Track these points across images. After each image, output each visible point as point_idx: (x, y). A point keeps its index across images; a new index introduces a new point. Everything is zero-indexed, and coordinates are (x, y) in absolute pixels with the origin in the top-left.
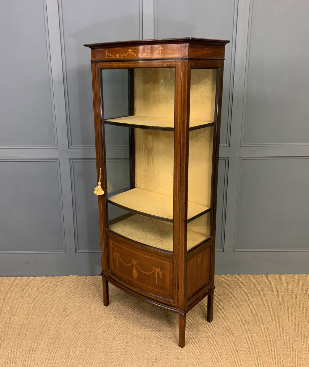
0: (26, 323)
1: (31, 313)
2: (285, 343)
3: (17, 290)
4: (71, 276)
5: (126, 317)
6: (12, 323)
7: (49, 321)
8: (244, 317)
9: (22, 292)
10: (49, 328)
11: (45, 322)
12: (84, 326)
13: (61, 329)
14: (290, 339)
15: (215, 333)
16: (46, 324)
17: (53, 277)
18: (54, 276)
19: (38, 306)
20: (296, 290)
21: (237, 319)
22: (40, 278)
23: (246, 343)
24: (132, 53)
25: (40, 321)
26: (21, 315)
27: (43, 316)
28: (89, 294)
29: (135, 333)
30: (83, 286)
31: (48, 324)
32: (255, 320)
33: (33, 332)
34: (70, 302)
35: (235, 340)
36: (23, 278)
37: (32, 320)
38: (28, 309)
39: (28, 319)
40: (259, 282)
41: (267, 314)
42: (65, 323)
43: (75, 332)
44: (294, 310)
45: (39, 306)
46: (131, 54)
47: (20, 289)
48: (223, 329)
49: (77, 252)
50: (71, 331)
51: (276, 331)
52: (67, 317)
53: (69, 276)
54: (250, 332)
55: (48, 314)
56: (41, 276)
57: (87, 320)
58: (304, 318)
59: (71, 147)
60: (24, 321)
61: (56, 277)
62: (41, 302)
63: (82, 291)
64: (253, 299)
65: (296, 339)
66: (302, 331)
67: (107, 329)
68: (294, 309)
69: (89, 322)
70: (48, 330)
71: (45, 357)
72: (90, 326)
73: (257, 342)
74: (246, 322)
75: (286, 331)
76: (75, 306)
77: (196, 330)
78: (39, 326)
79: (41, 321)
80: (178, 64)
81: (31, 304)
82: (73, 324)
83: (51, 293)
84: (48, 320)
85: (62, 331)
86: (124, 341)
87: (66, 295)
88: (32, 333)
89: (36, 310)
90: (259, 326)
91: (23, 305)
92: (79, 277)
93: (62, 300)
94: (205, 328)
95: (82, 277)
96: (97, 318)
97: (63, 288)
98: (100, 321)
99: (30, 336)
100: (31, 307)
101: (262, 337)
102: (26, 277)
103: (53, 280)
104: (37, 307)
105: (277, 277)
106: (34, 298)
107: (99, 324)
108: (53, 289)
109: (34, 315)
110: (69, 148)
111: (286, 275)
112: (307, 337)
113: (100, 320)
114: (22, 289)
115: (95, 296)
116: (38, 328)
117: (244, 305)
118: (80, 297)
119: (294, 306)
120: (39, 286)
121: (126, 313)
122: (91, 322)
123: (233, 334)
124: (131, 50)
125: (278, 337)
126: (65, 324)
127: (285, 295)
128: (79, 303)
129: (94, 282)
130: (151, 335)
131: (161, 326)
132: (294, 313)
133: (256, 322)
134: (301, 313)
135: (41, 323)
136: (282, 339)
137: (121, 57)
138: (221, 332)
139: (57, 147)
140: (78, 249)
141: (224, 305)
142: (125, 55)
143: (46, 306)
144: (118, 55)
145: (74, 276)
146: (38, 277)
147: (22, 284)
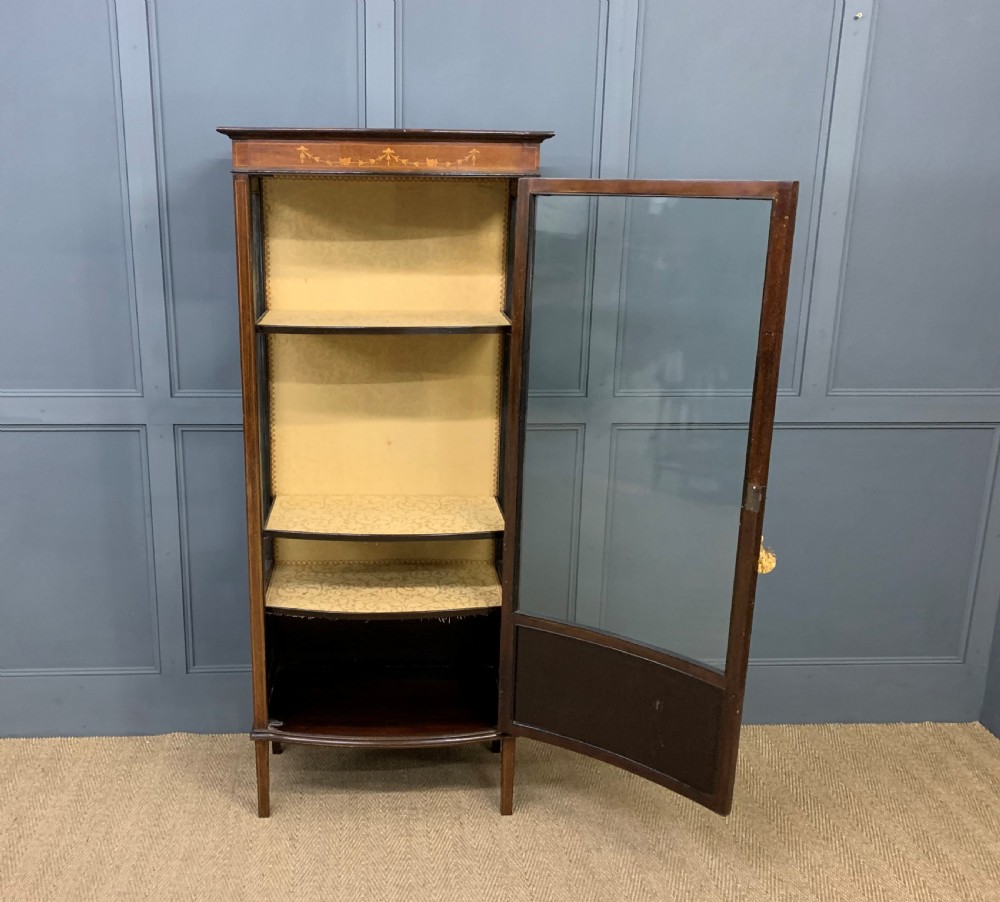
0: (55, 856)
1: (69, 831)
2: (724, 895)
3: (31, 771)
4: (175, 735)
5: (319, 837)
6: (17, 856)
8: (624, 832)
9: (44, 778)
10: (117, 867)
12: (210, 863)
13: (148, 870)
14: (739, 886)
15: (549, 875)
16: (110, 859)
17: (126, 738)
19: (85, 813)
21: (604, 838)
22: (93, 739)
25: (94, 850)
26: (40, 835)
27: (102, 838)
28: (221, 781)
30: (207, 760)
31: (113, 858)
32: (650, 841)
33: (74, 880)
34: (173, 802)
35: (599, 891)
36: (46, 741)
39: (61, 847)
42: (159, 854)
43: (186, 879)
44: (749, 816)
45: (89, 812)
47: (40, 770)
48: (568, 862)
49: (191, 671)
50: (174, 875)
51: (704, 866)
52: (163, 839)
53: (169, 735)
55: (114, 831)
57: (217, 847)
58: (774, 833)
59: (177, 395)
60: (48, 851)
61: (134, 738)
62: (95, 802)
63: (203, 773)
65: (753, 884)
68: (748, 813)
69: (222, 852)
70: (113, 873)
72: (226, 861)
75: (728, 866)
76: (184, 812)
77: (501, 867)
79: (97, 850)
81: (69, 806)
82: (180, 857)
83: (121, 780)
84: (113, 849)
85: (152, 876)
87: (160, 783)
88: (71, 882)
89: (81, 824)
90: (661, 854)
91: (45, 809)
92: (195, 737)
93: (152, 797)
95: (204, 737)
96: (244, 842)
97: (152, 765)
98: (251, 849)
99: (67, 889)
100: (68, 815)
101: (668, 881)
102: (53, 739)
103: (127, 744)
104: (85, 816)
106: (76, 791)
107: (249, 857)
108: (125, 768)
109: (76, 834)
110: (172, 396)
112: (779, 880)
113: (251, 845)
114: (43, 770)
115: (239, 785)
116: (86, 869)
118: (199, 787)
119: (750, 805)
120: (89, 762)
121: (321, 827)
123: (595, 877)
124: (393, 152)
125: (707, 880)
126: (158, 857)
131: (410, 860)
132: (749, 822)
134: (765, 820)
136: (717, 886)
137: (357, 165)
138: (564, 871)
139: (140, 394)
140: (194, 665)
141: (571, 804)
142: (373, 161)
143: (107, 813)
144: (349, 159)
145: (182, 736)
146: (86, 738)
147: (44, 756)
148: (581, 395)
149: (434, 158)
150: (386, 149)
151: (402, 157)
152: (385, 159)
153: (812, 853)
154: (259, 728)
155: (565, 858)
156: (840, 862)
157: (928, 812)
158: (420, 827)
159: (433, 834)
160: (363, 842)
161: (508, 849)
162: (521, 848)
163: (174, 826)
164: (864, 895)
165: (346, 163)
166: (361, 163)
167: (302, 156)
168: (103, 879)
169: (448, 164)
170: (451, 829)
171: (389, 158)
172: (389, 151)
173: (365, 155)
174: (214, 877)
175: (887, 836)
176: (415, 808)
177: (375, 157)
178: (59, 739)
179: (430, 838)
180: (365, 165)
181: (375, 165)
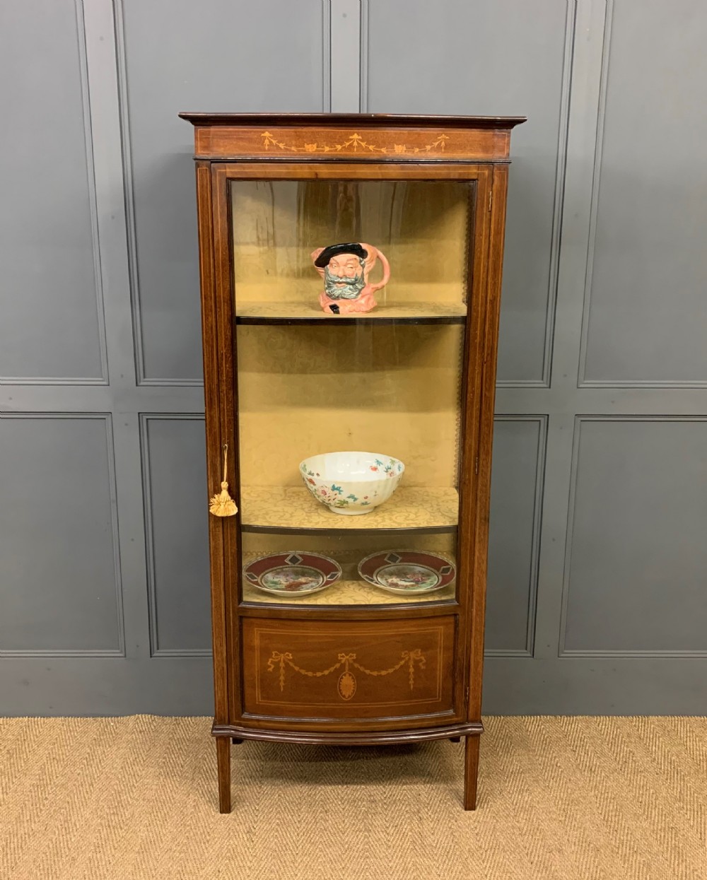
1: (28, 818)
4: (138, 718)
5: (277, 831)
7: (73, 840)
8: (587, 832)
9: (7, 759)
10: (73, 859)
11: (62, 844)
12: (166, 856)
13: (104, 863)
15: (510, 878)
16: (66, 849)
17: (91, 719)
18: (94, 716)
19: (46, 799)
21: (566, 837)
22: (59, 720)
24: (363, 144)
25: (51, 840)
27: (60, 827)
28: (182, 766)
29: (299, 875)
30: (169, 744)
31: (69, 849)
32: (613, 842)
33: (29, 872)
34: (133, 788)
36: (14, 721)
37: (29, 835)
38: (22, 808)
39: (19, 836)
40: (622, 737)
41: (645, 824)
42: (116, 845)
43: (142, 874)
45: (49, 797)
46: (359, 145)
48: (529, 864)
49: (155, 655)
51: (670, 872)
52: (121, 829)
53: (133, 717)
54: (602, 874)
55: (73, 820)
56: (60, 716)
57: (174, 839)
59: (142, 383)
61: (99, 719)
62: (57, 787)
63: (164, 758)
64: (609, 783)
67: (226, 865)
69: (178, 845)
70: (68, 865)
72: (182, 855)
74: (592, 845)
75: (696, 873)
76: (144, 800)
77: (460, 868)
78: (45, 853)
79: (54, 840)
80: (484, 174)
81: (31, 791)
82: (137, 849)
83: (83, 764)
84: (71, 839)
85: (107, 871)
87: (122, 768)
89: (41, 810)
90: (625, 859)
91: (7, 794)
92: (158, 719)
93: (113, 783)
94: (483, 862)
95: (167, 719)
96: (201, 834)
97: (115, 748)
98: (208, 841)
100: (29, 801)
102: (21, 719)
103: (92, 726)
104: (46, 802)
105: (668, 721)
106: (39, 775)
107: (205, 851)
108: (89, 751)
109: (35, 822)
110: (137, 385)
111: (692, 719)
113: (208, 838)
114: (8, 752)
115: (200, 772)
116: (42, 860)
117: (584, 798)
118: (160, 773)
121: (279, 819)
122: (185, 844)
124: (360, 137)
126: (115, 849)
127: (689, 773)
128: (156, 790)
129: (197, 735)
131: (367, 857)
133: (618, 848)
135: (51, 846)
137: (323, 151)
138: (525, 874)
139: (105, 383)
140: (158, 649)
141: (532, 800)
142: (339, 147)
143: (68, 799)
144: (315, 145)
145: (146, 718)
146: (52, 719)
147: (11, 737)
148: (545, 386)
149: (403, 144)
150: (353, 134)
151: (369, 143)
152: (351, 145)
154: (220, 724)
155: (526, 860)
158: (379, 822)
159: (391, 831)
160: (321, 837)
161: (467, 847)
162: (481, 847)
163: (133, 816)
165: (311, 149)
166: (327, 149)
167: (267, 142)
168: (58, 872)
169: (417, 150)
170: (409, 824)
171: (355, 144)
172: (355, 136)
173: (331, 141)
174: (169, 872)
176: (374, 801)
177: (341, 144)
178: (26, 719)
179: (388, 834)
180: (330, 151)
181: (340, 151)
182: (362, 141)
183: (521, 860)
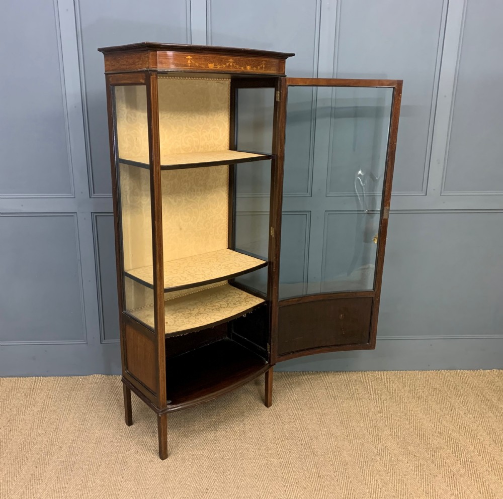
0: (28, 441)
1: (36, 427)
2: (385, 464)
3: (19, 395)
4: (94, 376)
6: (8, 441)
7: (60, 438)
8: (331, 429)
10: (61, 447)
11: (54, 440)
12: (110, 445)
13: (77, 449)
14: (392, 459)
15: (290, 452)
16: (57, 442)
17: (69, 377)
18: (71, 376)
20: (402, 393)
21: (320, 432)
22: (52, 378)
23: (332, 465)
25: (49, 438)
26: (21, 429)
27: (53, 431)
28: (118, 400)
29: (179, 453)
30: (111, 389)
32: (345, 434)
33: (37, 454)
34: (92, 412)
35: (317, 461)
37: (37, 436)
38: (33, 422)
39: (32, 436)
40: (352, 382)
41: (362, 425)
42: (83, 440)
43: (97, 454)
44: (398, 420)
45: (48, 417)
46: (233, 65)
47: (23, 394)
48: (301, 446)
49: (103, 342)
50: (90, 451)
51: (373, 448)
52: (86, 432)
53: (91, 376)
54: (338, 449)
55: (60, 427)
57: (114, 437)
58: (412, 429)
59: (93, 197)
60: (25, 438)
61: (73, 377)
62: (51, 411)
63: (109, 396)
64: (344, 405)
65: (400, 458)
66: (409, 447)
67: (141, 448)
68: (398, 418)
69: (116, 439)
70: (58, 450)
71: (52, 488)
72: (118, 444)
73: (347, 464)
74: (334, 436)
75: (387, 448)
76: (98, 417)
77: (264, 447)
78: (45, 445)
81: (37, 414)
82: (94, 442)
83: (65, 400)
85: (79, 452)
86: (164, 464)
87: (86, 402)
88: (36, 455)
89: (43, 423)
90: (350, 442)
92: (105, 377)
93: (81, 409)
94: (277, 445)
95: (110, 377)
97: (83, 391)
98: (132, 437)
99: (33, 459)
100: (36, 419)
101: (354, 456)
103: (70, 381)
104: (46, 419)
106: (41, 406)
107: (130, 442)
108: (68, 393)
109: (40, 429)
110: (90, 197)
112: (414, 456)
113: (132, 435)
114: (25, 395)
116: (44, 448)
117: (331, 412)
118: (106, 404)
119: (399, 414)
120: (49, 390)
122: (120, 439)
123: (315, 453)
125: (375, 456)
126: (83, 442)
127: (386, 399)
130: (201, 456)
132: (399, 423)
133: (347, 437)
134: (407, 422)
135: (49, 441)
136: (381, 459)
137: (217, 68)
138: (298, 450)
139: (73, 197)
140: (105, 339)
141: (303, 414)
142: (224, 66)
143: (57, 417)
144: (213, 64)
145: (99, 376)
146: (49, 377)
147: (26, 387)
148: (309, 195)
149: (250, 65)
151: (237, 64)
152: (229, 65)
153: (432, 441)
155: (299, 443)
156: (448, 446)
157: (495, 418)
161: (269, 438)
162: (275, 437)
164: (461, 464)
165: (211, 66)
167: (189, 62)
168: (53, 454)
169: (255, 68)
171: (231, 64)
172: (231, 60)
173: (221, 62)
174: (112, 453)
175: (473, 432)
177: (225, 64)
178: (34, 378)
179: (227, 432)
180: (220, 68)
181: (225, 68)
182: (234, 62)
183: (296, 443)
